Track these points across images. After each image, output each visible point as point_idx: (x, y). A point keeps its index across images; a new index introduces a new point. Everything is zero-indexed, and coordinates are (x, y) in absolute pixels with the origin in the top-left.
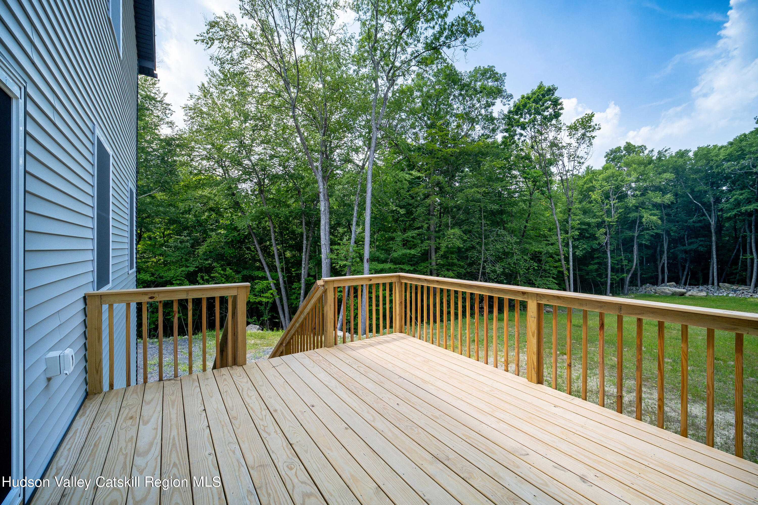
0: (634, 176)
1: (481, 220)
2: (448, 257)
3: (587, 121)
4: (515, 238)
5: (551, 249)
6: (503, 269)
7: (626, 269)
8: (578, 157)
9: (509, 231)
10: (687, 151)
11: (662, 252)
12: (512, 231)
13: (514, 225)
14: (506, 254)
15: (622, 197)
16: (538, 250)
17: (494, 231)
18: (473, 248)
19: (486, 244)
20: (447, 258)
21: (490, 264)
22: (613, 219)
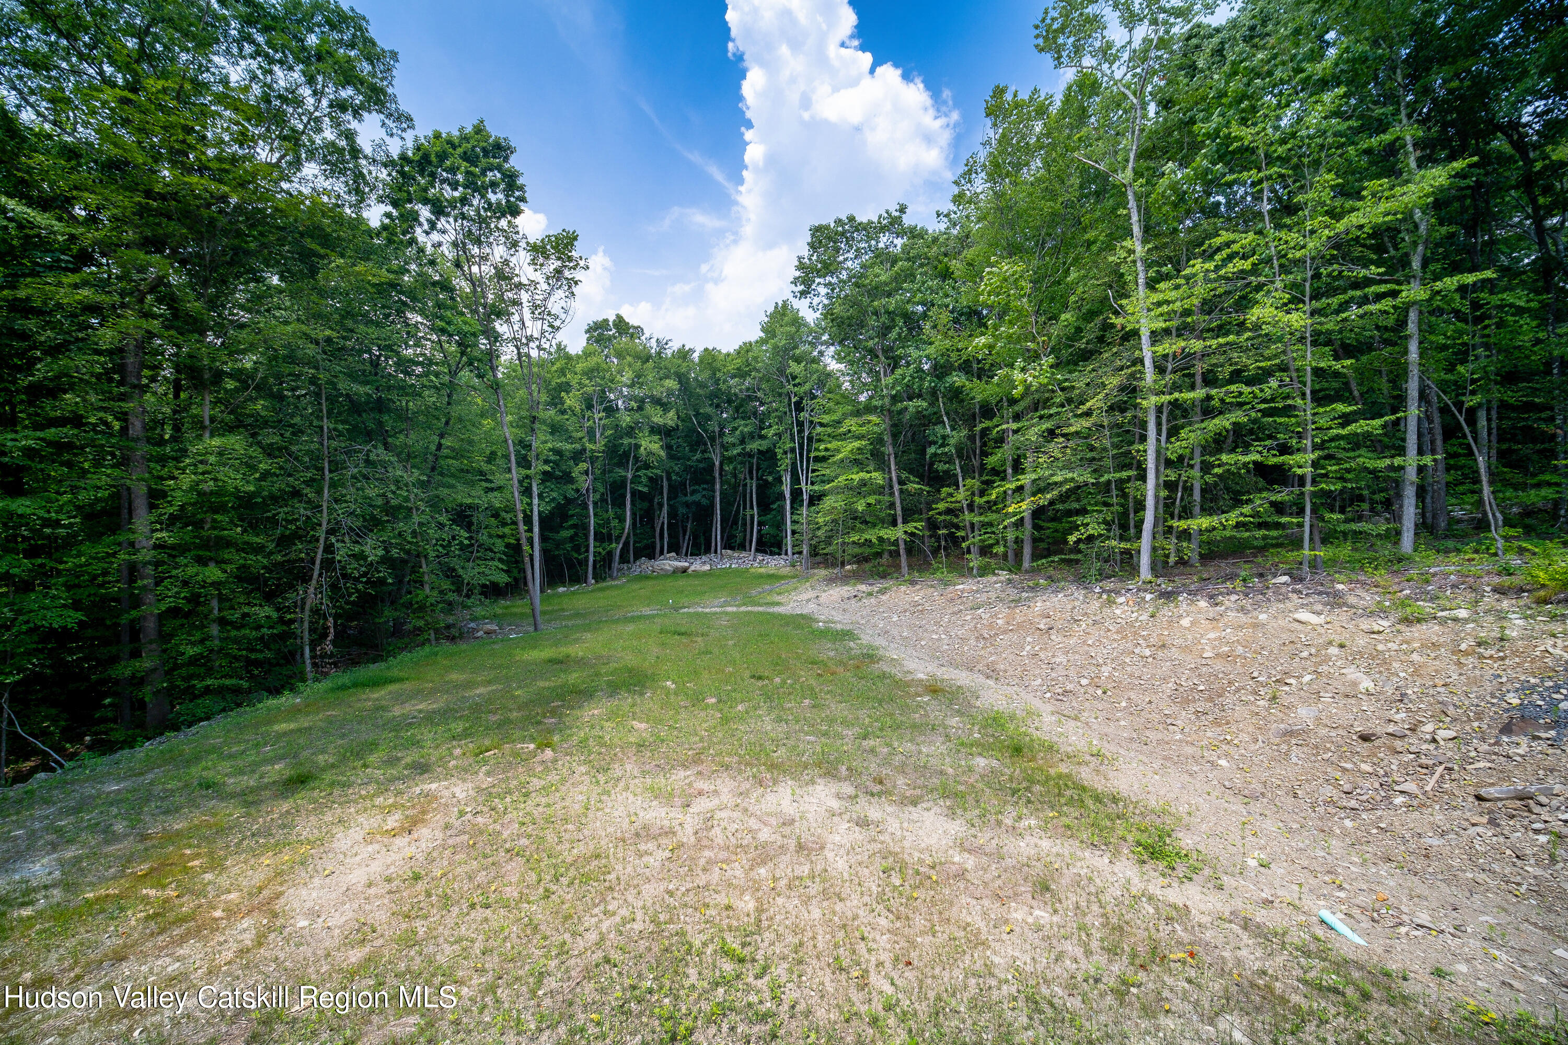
0: (628, 376)
1: (320, 418)
2: (202, 521)
3: (566, 245)
4: (416, 472)
5: (496, 500)
6: (385, 549)
7: (615, 533)
8: (549, 314)
9: (398, 455)
10: (692, 351)
11: (661, 505)
12: (409, 455)
13: (413, 439)
14: (393, 511)
15: (611, 410)
16: (469, 501)
17: (360, 451)
18: (296, 493)
19: (333, 485)
20: (199, 525)
21: (347, 539)
22: (598, 446)
